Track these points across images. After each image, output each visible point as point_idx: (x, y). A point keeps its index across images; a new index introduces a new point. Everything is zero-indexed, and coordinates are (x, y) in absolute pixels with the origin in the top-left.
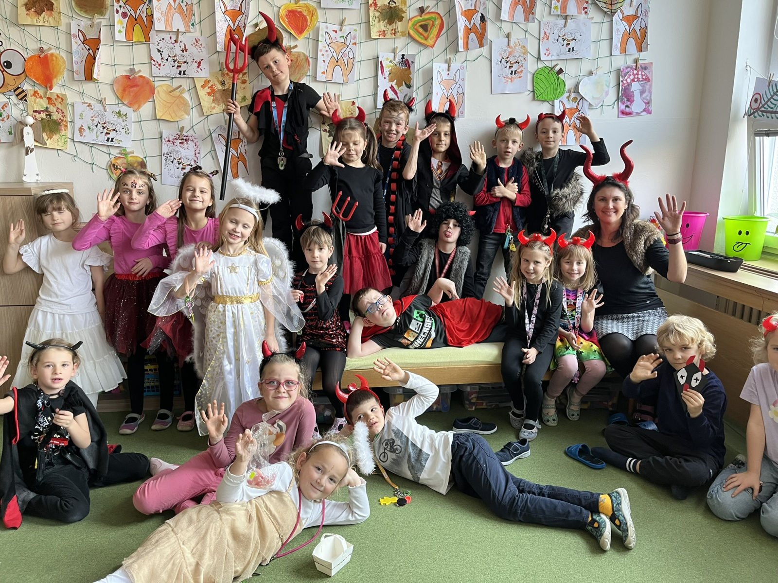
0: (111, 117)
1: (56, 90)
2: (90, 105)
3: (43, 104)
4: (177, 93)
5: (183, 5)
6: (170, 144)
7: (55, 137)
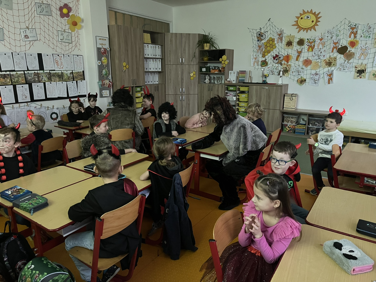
0: (300, 69)
1: (289, 63)
2: (296, 66)
3: (286, 66)
4: (317, 63)
5: (323, 42)
6: (313, 75)
7: (287, 73)
